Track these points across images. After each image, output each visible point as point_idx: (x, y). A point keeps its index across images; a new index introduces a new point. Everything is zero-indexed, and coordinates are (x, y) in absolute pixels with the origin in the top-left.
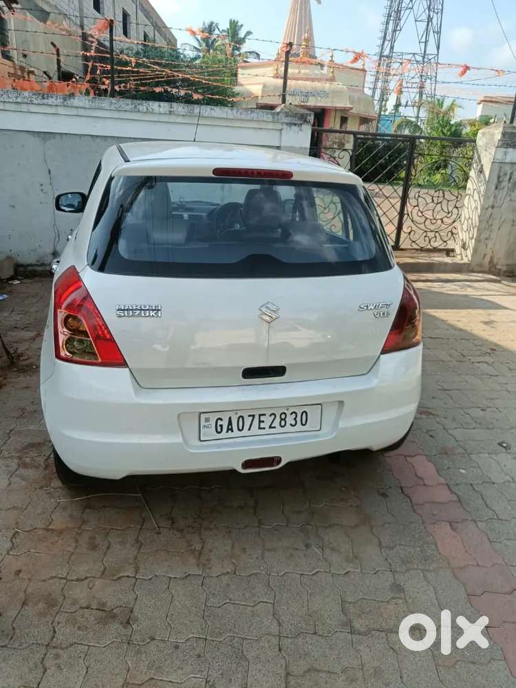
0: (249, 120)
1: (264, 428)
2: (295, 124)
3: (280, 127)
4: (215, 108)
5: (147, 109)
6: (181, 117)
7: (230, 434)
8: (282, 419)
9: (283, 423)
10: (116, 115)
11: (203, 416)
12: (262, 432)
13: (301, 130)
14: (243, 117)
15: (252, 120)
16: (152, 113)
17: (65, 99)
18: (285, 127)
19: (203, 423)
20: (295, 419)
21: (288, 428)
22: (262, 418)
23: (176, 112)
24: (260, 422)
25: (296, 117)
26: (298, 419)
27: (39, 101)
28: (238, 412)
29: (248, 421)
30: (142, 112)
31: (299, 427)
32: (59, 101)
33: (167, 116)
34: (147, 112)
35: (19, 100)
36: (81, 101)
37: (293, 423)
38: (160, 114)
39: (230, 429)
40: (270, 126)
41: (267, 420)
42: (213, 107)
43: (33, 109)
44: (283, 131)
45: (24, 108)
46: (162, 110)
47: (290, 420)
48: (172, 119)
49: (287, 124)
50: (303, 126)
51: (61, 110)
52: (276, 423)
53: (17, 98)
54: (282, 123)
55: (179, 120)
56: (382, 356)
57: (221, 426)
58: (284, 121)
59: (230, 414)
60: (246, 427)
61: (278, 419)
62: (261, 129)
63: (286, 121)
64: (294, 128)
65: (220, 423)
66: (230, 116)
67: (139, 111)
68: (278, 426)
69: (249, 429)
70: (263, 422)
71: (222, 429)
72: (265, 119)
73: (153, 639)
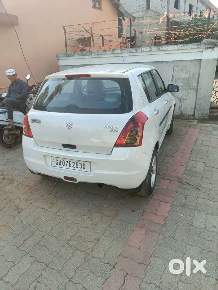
0: (186, 49)
1: (71, 167)
2: (210, 48)
3: (201, 50)
4: (170, 46)
5: (141, 50)
6: (155, 52)
7: (60, 166)
8: (77, 165)
9: (77, 166)
10: (130, 54)
11: (52, 158)
12: (70, 168)
13: (213, 50)
14: (183, 48)
15: (187, 49)
16: (143, 52)
17: (112, 51)
18: (204, 50)
19: (52, 160)
20: (81, 166)
21: (79, 169)
22: (70, 163)
23: (152, 50)
24: (70, 164)
25: (210, 44)
26: (82, 166)
27: (104, 53)
28: (63, 159)
29: (66, 163)
30: (139, 52)
31: (82, 169)
32: (111, 52)
33: (149, 52)
34: (141, 52)
35: (98, 54)
36: (117, 51)
37: (81, 167)
38: (146, 52)
39: (60, 164)
40: (197, 50)
41: (72, 164)
42: (168, 46)
43: (103, 56)
44: (203, 52)
45: (100, 56)
46: (147, 50)
47: (79, 166)
48: (152, 53)
49: (206, 48)
50: (214, 48)
51: (111, 55)
52: (75, 166)
53: (98, 53)
54: (203, 48)
55: (154, 53)
56: (114, 148)
57: (58, 162)
58: (203, 47)
59: (60, 159)
60: (65, 165)
61: (75, 165)
62: (192, 52)
63: (205, 47)
64: (209, 50)
65: (57, 161)
66: (176, 48)
67: (138, 52)
68: (75, 167)
69: (66, 166)
70: (71, 164)
71: (58, 164)
72: (194, 47)
73: (19, 219)
